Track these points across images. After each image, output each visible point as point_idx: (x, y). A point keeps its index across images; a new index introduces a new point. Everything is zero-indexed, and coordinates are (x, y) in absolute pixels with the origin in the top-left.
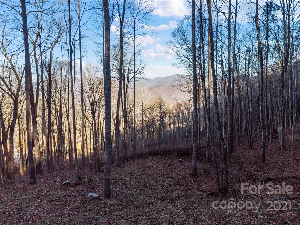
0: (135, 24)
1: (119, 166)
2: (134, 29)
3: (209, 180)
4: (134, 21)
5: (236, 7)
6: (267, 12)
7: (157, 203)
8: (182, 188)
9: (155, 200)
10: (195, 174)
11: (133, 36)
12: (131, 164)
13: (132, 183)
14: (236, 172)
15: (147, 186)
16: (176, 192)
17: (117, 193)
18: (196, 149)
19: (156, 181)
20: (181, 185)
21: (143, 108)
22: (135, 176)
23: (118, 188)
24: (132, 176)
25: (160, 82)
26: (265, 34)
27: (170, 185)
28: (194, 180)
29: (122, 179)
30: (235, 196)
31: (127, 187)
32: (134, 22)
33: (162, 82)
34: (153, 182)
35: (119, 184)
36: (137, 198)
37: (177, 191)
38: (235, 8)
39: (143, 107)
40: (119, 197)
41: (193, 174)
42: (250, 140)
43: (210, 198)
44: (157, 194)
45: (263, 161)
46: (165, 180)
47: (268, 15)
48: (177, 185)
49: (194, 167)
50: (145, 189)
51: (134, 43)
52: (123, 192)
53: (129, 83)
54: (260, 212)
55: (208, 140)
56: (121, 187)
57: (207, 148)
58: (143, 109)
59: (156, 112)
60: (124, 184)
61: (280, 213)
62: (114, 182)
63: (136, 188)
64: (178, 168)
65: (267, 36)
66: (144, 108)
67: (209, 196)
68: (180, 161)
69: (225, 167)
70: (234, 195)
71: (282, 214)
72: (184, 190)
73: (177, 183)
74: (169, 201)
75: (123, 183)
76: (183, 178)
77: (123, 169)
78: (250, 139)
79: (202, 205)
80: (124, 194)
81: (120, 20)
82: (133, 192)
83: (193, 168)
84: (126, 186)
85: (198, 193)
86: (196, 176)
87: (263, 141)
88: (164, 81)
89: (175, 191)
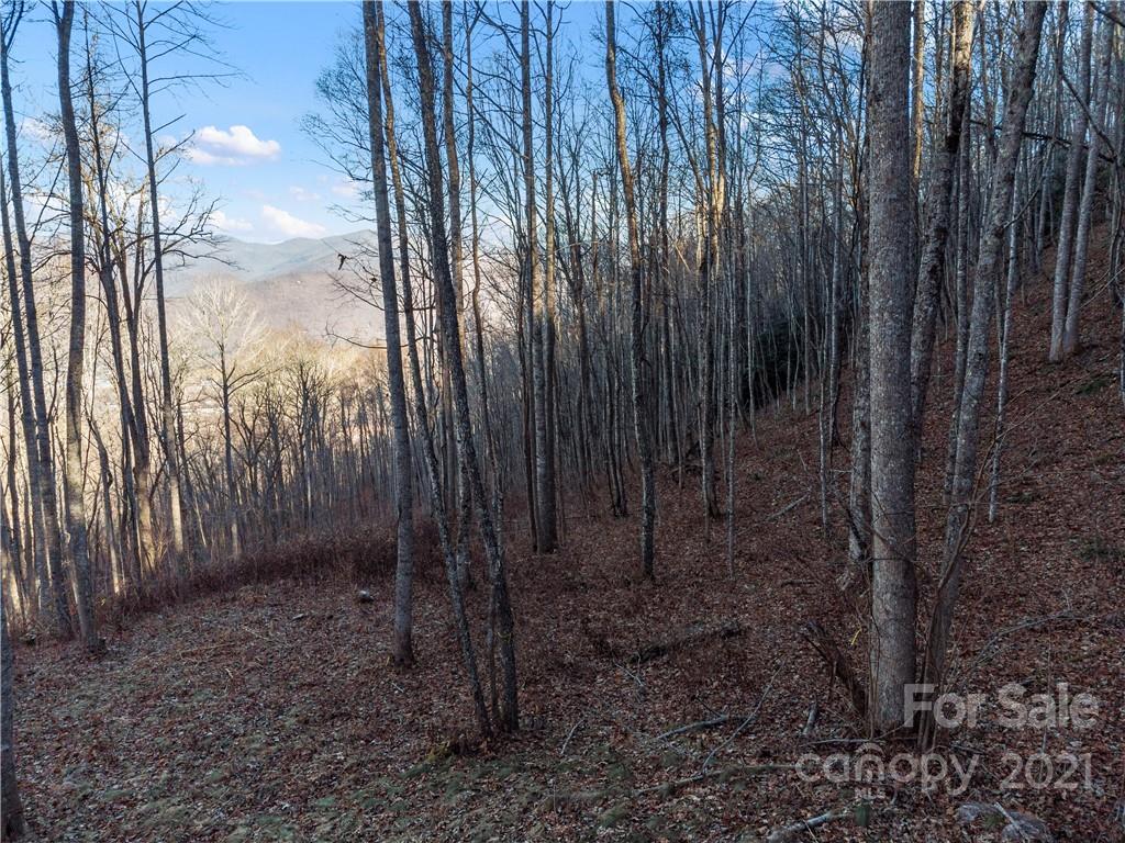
0: (142, 29)
1: (98, 652)
2: (143, 51)
3: (460, 677)
4: (140, 15)
5: (550, 12)
6: (658, 37)
7: (234, 828)
8: (351, 728)
9: (230, 813)
10: (407, 658)
11: (139, 81)
12: (153, 637)
13: (142, 735)
14: (559, 626)
15: (209, 740)
16: (324, 756)
17: (55, 804)
18: (408, 564)
19: (248, 710)
20: (348, 716)
21: (223, 372)
22: (159, 698)
23: (70, 777)
24: (145, 698)
25: (303, 259)
26: (657, 112)
27: (306, 722)
28: (401, 685)
29: (97, 724)
30: (541, 739)
31: (114, 762)
32: (138, 22)
33: (310, 260)
34: (234, 721)
35: (76, 755)
36: (149, 813)
37: (329, 752)
38: (546, 12)
39: (223, 367)
40: (63, 823)
41: (402, 660)
42: (615, 487)
43: (447, 770)
44: (244, 778)
45: (649, 572)
46: (288, 701)
47: (661, 46)
48: (333, 717)
49: (403, 635)
50: (195, 759)
51: (146, 113)
52: (85, 797)
53: (145, 274)
54: (605, 809)
55: (462, 513)
56: (84, 765)
57: (460, 541)
58: (226, 381)
59: (285, 386)
60: (101, 748)
61: (670, 800)
62: (56, 745)
63: (157, 759)
64: (352, 634)
65: (661, 120)
66: (228, 372)
67: (447, 756)
68: (364, 600)
69: (503, 639)
70: (535, 737)
71: (675, 801)
72: (359, 738)
73: (335, 711)
74: (287, 805)
75: (95, 747)
76: (362, 679)
77: (112, 669)
78: (617, 484)
79: (413, 806)
80: (94, 801)
81: (56, 12)
82: (139, 782)
83: (400, 638)
84: (106, 756)
85: (412, 744)
86: (414, 667)
87: (644, 504)
88: (321, 256)
89: (319, 749)
